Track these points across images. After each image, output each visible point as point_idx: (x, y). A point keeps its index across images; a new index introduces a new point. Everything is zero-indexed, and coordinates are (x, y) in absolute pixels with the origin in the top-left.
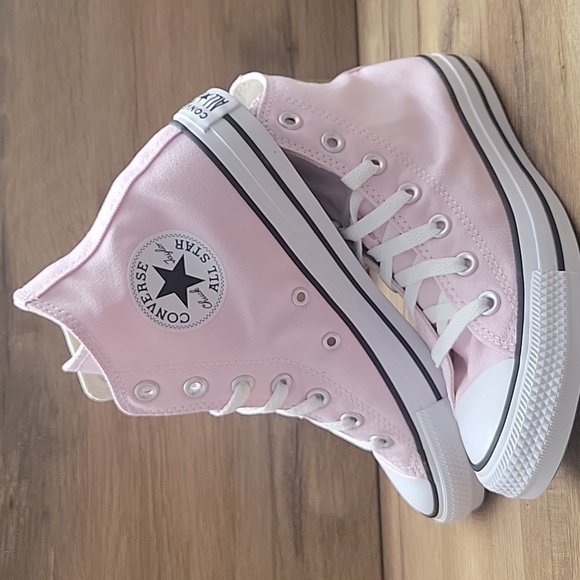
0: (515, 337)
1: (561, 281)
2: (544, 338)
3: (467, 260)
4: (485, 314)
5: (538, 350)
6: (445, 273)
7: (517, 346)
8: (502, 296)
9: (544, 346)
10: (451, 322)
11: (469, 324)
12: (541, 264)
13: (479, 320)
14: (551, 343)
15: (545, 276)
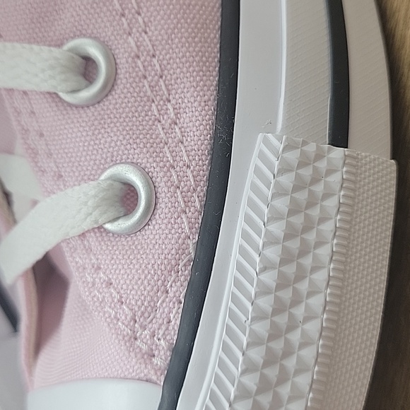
0: (176, 322)
1: (335, 179)
2: (257, 355)
3: (88, 61)
4: (108, 226)
5: (232, 391)
6: (27, 87)
7: (175, 350)
8: (162, 189)
9: (251, 382)
10: (39, 206)
11: (66, 241)
12: (288, 118)
13: (92, 240)
14: (272, 373)
15: (293, 156)
